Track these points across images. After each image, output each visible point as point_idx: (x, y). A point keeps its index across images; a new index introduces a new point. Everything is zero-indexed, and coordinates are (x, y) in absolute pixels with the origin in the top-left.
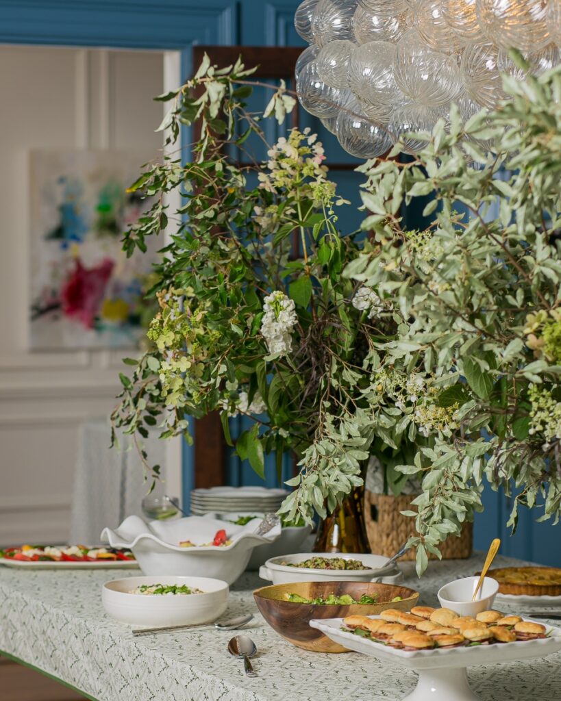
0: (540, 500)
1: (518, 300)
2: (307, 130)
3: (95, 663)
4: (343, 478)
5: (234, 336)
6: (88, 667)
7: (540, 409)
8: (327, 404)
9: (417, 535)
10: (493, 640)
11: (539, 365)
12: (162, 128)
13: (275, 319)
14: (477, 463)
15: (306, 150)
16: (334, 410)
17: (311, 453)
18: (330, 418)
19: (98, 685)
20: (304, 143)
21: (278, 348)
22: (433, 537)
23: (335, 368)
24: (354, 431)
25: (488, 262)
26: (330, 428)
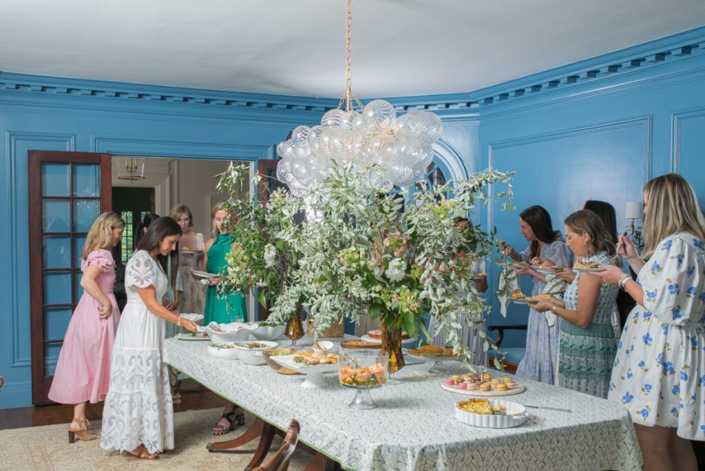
0: (350, 315)
1: (338, 246)
2: (283, 188)
3: (204, 372)
4: (289, 308)
5: (254, 259)
6: (202, 373)
7: (346, 283)
8: (285, 282)
9: (315, 328)
10: (330, 363)
11: (344, 268)
12: (218, 187)
13: (269, 253)
14: (329, 303)
15: (283, 195)
16: (289, 285)
17: (279, 299)
18: (286, 287)
19: (205, 380)
20: (282, 192)
21: (270, 263)
22: (319, 328)
23: (289, 270)
24: (294, 292)
25: (329, 232)
26: (287, 291)
